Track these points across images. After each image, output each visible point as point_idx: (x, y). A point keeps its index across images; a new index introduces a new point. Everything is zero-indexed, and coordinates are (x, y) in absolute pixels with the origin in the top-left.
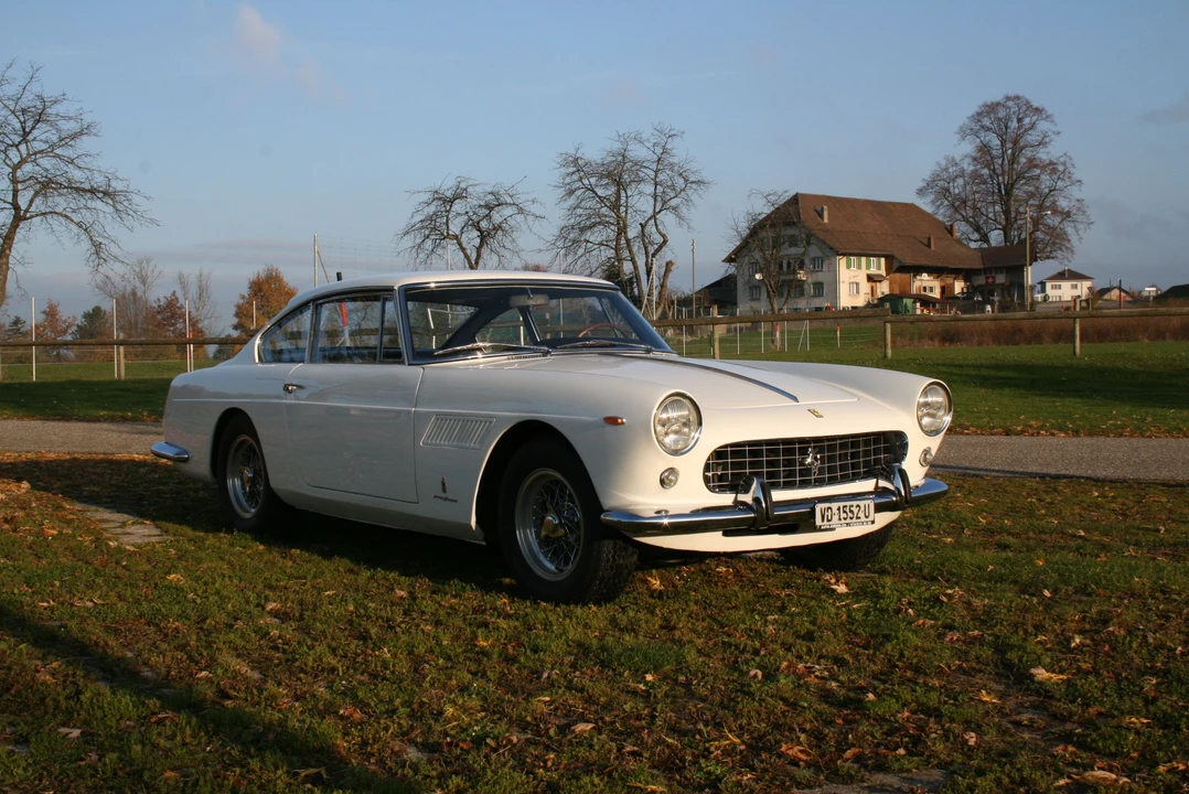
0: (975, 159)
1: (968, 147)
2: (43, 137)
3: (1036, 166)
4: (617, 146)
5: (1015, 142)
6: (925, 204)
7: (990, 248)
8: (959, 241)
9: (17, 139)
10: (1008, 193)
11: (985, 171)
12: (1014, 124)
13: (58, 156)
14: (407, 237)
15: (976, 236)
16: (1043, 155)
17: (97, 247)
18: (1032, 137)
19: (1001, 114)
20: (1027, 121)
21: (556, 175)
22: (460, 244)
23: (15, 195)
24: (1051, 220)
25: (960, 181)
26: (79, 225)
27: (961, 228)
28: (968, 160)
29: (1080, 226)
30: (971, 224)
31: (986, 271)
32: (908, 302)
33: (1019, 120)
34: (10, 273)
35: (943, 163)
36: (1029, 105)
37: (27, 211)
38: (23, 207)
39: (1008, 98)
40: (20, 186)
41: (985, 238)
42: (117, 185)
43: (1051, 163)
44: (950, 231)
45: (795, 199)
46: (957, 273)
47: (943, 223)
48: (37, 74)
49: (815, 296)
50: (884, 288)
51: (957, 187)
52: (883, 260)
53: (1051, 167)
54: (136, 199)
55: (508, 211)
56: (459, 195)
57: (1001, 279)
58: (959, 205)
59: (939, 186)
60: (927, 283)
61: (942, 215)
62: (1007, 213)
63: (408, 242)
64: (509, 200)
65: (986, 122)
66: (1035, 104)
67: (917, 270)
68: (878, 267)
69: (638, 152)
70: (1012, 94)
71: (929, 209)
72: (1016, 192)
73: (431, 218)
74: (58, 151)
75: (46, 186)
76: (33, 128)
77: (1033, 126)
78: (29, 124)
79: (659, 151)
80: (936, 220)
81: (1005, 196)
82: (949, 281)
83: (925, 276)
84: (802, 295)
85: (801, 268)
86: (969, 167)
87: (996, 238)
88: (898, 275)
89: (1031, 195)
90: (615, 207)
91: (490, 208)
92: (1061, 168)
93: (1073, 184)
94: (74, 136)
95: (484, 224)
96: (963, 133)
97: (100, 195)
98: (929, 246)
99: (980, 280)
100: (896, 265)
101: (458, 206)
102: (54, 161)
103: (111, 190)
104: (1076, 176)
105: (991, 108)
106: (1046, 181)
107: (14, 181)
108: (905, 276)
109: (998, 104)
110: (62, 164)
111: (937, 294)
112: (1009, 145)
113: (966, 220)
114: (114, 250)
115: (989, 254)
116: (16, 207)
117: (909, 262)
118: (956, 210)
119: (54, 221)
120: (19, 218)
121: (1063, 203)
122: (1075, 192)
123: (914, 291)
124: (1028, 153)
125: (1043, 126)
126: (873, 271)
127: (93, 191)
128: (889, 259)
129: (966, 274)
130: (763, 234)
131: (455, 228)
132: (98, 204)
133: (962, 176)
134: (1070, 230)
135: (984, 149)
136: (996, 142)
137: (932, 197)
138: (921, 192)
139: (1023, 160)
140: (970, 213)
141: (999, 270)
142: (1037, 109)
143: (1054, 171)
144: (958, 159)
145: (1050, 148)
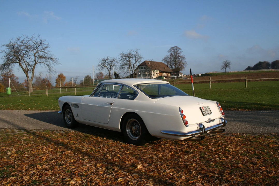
0: (170, 55)
1: (169, 54)
2: (40, 48)
3: (179, 56)
4: (129, 52)
5: (176, 53)
6: (163, 62)
7: (173, 69)
8: (169, 68)
9: (35, 49)
10: (175, 60)
11: (172, 57)
12: (176, 50)
13: (43, 52)
14: (98, 67)
15: (171, 67)
16: (180, 55)
17: (50, 68)
18: (179, 52)
19: (174, 49)
20: (178, 50)
21: (120, 57)
22: (107, 68)
23: (35, 59)
24: (182, 65)
25: (168, 59)
26: (46, 64)
27: (169, 66)
28: (169, 56)
29: (186, 66)
30: (170, 65)
31: (173, 72)
32: (163, 77)
33: (177, 50)
34: (34, 73)
35: (166, 56)
36: (178, 48)
37: (37, 62)
38: (37, 61)
39: (175, 46)
40: (36, 57)
41: (172, 67)
42: (53, 57)
43: (181, 56)
44: (167, 66)
45: (145, 61)
46: (169, 72)
47: (166, 65)
48: (40, 36)
49: (148, 76)
50: (159, 75)
51: (168, 60)
52: (158, 71)
53: (181, 57)
54: (57, 60)
55: (115, 62)
56: (107, 59)
57: (175, 73)
58: (168, 62)
59: (165, 59)
60: (165, 74)
61: (166, 63)
62: (175, 64)
63: (99, 67)
64: (115, 60)
65: (172, 50)
66: (179, 47)
67: (163, 72)
68: (158, 72)
69: (133, 53)
70: (176, 46)
71: (164, 63)
72: (176, 60)
73: (102, 63)
74: (43, 51)
75: (41, 57)
76: (39, 46)
77: (179, 50)
78: (38, 45)
79: (136, 53)
80: (165, 65)
81: (175, 61)
82: (168, 74)
83: (164, 73)
84: (146, 76)
85: (146, 72)
86: (170, 57)
87: (174, 67)
88: (160, 73)
89: (178, 61)
90: (129, 62)
91: (112, 62)
92: (183, 57)
93: (185, 59)
94: (46, 48)
95: (111, 64)
96: (169, 51)
97: (50, 59)
98: (165, 68)
99: (172, 74)
100: (160, 71)
101: (107, 62)
102: (42, 52)
103: (52, 58)
104: (185, 58)
105: (173, 48)
106: (181, 59)
107: (35, 56)
108: (162, 73)
109: (174, 47)
110: (44, 53)
111: (166, 76)
112: (175, 53)
113: (169, 64)
114: (53, 69)
115: (173, 70)
116: (35, 61)
117: (162, 71)
118: (168, 63)
119: (42, 64)
120: (36, 63)
121: (183, 62)
122: (185, 60)
123: (163, 75)
124: (178, 55)
125: (180, 50)
126: (157, 72)
127: (49, 58)
128: (159, 71)
129: (170, 73)
130: (140, 67)
131: (106, 65)
132: (50, 61)
133: (169, 58)
134: (184, 66)
135: (171, 54)
136: (173, 53)
137: (164, 61)
138: (162, 60)
139: (177, 56)
140: (170, 63)
141: (175, 72)
142: (179, 48)
143: (182, 57)
144: (168, 55)
145: (181, 54)
